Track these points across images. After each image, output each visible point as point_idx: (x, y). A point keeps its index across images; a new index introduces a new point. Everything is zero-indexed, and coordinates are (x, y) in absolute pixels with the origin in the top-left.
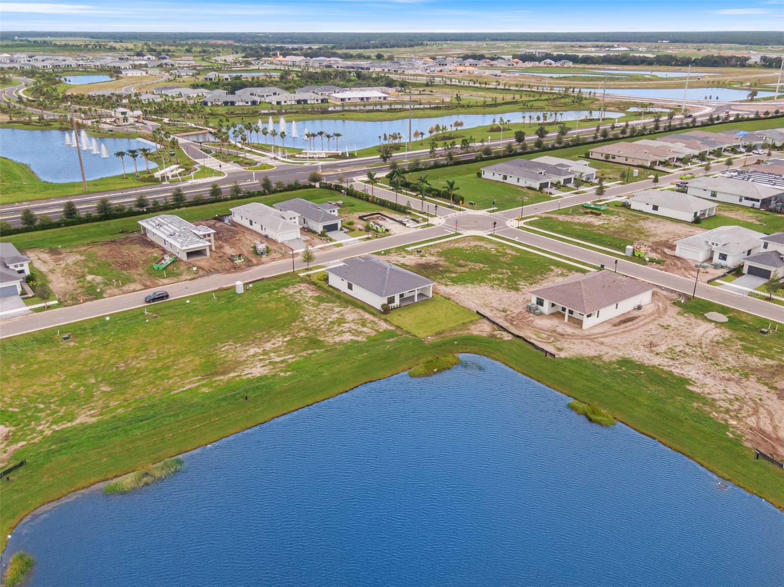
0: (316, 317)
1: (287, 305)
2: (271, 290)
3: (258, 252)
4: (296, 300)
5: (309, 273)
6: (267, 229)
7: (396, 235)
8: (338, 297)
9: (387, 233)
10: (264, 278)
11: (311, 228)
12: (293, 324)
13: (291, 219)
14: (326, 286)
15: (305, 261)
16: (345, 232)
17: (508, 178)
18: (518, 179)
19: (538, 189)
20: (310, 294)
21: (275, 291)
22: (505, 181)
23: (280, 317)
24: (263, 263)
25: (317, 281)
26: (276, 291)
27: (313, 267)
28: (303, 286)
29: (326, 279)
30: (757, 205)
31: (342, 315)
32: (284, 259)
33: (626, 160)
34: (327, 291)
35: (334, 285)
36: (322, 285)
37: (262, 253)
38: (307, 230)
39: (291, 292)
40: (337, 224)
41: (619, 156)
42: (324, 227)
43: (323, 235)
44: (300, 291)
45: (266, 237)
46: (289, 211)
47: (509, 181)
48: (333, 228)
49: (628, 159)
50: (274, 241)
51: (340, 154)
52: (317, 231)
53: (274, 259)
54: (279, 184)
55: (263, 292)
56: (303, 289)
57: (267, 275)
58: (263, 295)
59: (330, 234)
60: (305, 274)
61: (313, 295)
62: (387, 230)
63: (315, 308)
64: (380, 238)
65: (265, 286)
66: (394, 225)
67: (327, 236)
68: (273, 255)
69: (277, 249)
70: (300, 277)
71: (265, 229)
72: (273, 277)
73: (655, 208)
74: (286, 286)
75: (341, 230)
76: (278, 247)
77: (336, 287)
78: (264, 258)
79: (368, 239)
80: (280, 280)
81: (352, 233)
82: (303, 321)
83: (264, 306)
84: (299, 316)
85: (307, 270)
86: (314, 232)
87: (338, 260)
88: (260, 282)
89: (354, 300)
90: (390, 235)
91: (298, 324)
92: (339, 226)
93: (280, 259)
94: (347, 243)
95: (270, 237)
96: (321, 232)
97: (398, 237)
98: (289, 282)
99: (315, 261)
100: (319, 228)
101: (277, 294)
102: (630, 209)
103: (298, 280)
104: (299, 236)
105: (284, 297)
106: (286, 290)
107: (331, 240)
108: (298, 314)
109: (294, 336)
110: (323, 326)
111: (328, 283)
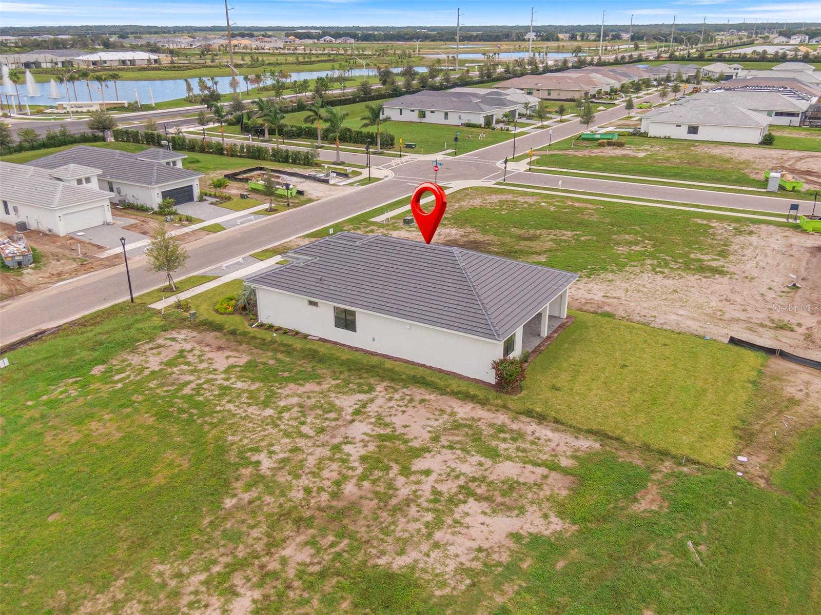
0: (295, 450)
1: (164, 416)
2: (79, 369)
3: (8, 262)
4: (187, 391)
5: (183, 296)
6: (20, 209)
7: (324, 200)
8: (313, 356)
9: (302, 198)
10: (43, 332)
11: (132, 201)
12: (229, 503)
13: (79, 182)
14: (253, 330)
15: (159, 268)
16: (212, 203)
17: (428, 114)
18: (446, 114)
19: (483, 126)
20: (221, 361)
21: (97, 370)
22: (423, 120)
23: (159, 479)
24: (30, 290)
25: (219, 319)
26: (101, 368)
27: (181, 282)
28: (184, 339)
29: (248, 308)
30: (796, 121)
31: (380, 421)
32: (88, 271)
33: (549, 94)
34: (264, 345)
35: (277, 323)
36: (241, 329)
37: (20, 264)
38: (123, 207)
39: (154, 363)
40: (191, 186)
41: (538, 90)
42: (165, 195)
43: (163, 211)
44: (182, 354)
45: (22, 227)
46: (72, 165)
47: (430, 118)
48: (184, 195)
49: (552, 93)
50: (45, 235)
51: (126, 106)
52: (148, 204)
53: (59, 275)
54: (27, 133)
55: (55, 381)
56: (188, 347)
57: (52, 319)
58: (57, 392)
59: (184, 210)
60: (173, 300)
61: (232, 361)
62: (300, 193)
63: (269, 412)
64: (295, 206)
65: (55, 356)
66: (303, 184)
67: (175, 214)
68: (55, 266)
69: (59, 250)
70: (158, 312)
71: (15, 209)
72: (73, 323)
73: (693, 130)
74: (130, 345)
75: (201, 200)
76: (58, 247)
77: (286, 325)
78: (29, 276)
79: (271, 211)
80: (98, 329)
81: (228, 203)
82: (257, 479)
83: (74, 436)
84: (233, 458)
85: (169, 290)
86: (142, 209)
87: (239, 259)
88: (35, 346)
89: (374, 360)
90: (310, 200)
91: (246, 497)
92: (196, 192)
93: (75, 273)
94: (232, 223)
95: (33, 225)
96: (160, 207)
97: (329, 203)
98: (133, 332)
99: (188, 263)
100: (153, 197)
101: (106, 378)
102: (647, 137)
103: (157, 321)
104: (109, 218)
105: (139, 387)
106: (135, 360)
107: (190, 220)
108: (222, 450)
109: (266, 576)
110: (349, 488)
111: (256, 319)
